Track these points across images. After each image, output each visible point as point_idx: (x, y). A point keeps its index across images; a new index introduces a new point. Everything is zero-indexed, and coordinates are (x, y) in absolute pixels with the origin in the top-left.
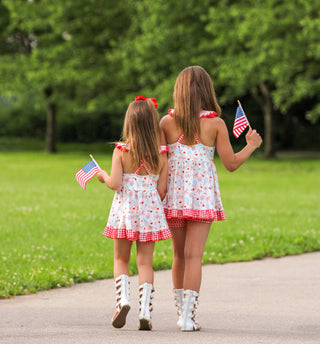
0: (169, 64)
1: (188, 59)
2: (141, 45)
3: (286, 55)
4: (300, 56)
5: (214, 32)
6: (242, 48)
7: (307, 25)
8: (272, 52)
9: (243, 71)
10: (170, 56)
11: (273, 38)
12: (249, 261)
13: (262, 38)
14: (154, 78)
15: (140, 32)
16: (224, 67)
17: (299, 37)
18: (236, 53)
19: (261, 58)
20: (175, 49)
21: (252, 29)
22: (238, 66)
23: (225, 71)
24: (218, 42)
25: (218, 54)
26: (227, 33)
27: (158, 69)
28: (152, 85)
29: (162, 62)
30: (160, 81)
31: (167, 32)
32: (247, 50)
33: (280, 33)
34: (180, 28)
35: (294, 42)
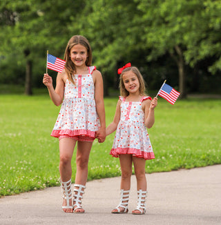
0: (112, 33)
1: (125, 29)
2: (93, 19)
3: (194, 26)
4: (203, 27)
5: (144, 10)
6: (163, 21)
7: (209, 5)
8: (184, 25)
9: (164, 37)
10: (113, 28)
11: (184, 15)
12: (168, 171)
13: (177, 14)
14: (101, 43)
15: (91, 10)
16: (150, 34)
17: (203, 14)
18: (159, 24)
19: (176, 28)
20: (116, 23)
21: (170, 8)
22: (161, 34)
23: (151, 37)
24: (146, 17)
25: (146, 26)
26: (153, 10)
27: (104, 37)
28: (100, 48)
29: (107, 32)
30: (106, 45)
31: (110, 10)
32: (167, 23)
33: (190, 11)
34: (120, 7)
35: (200, 18)
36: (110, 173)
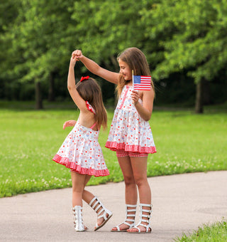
0: (45, 43)
1: (59, 39)
2: (25, 29)
3: (129, 35)
4: (139, 36)
5: (78, 19)
6: (98, 31)
7: (144, 14)
8: (119, 34)
9: (99, 47)
10: (46, 37)
11: (120, 24)
12: (96, 185)
13: (112, 23)
14: (35, 53)
15: (24, 20)
16: (85, 44)
17: (139, 23)
18: (94, 34)
19: (111, 38)
20: (50, 33)
21: (104, 17)
22: (95, 43)
23: (86, 47)
24: (79, 27)
25: (80, 36)
26: (87, 20)
27: (37, 47)
28: (33, 59)
29: (40, 42)
30: (39, 55)
31: (43, 19)
32: (102, 32)
33: (125, 20)
34: (53, 17)
35: (135, 27)
36: (35, 187)
